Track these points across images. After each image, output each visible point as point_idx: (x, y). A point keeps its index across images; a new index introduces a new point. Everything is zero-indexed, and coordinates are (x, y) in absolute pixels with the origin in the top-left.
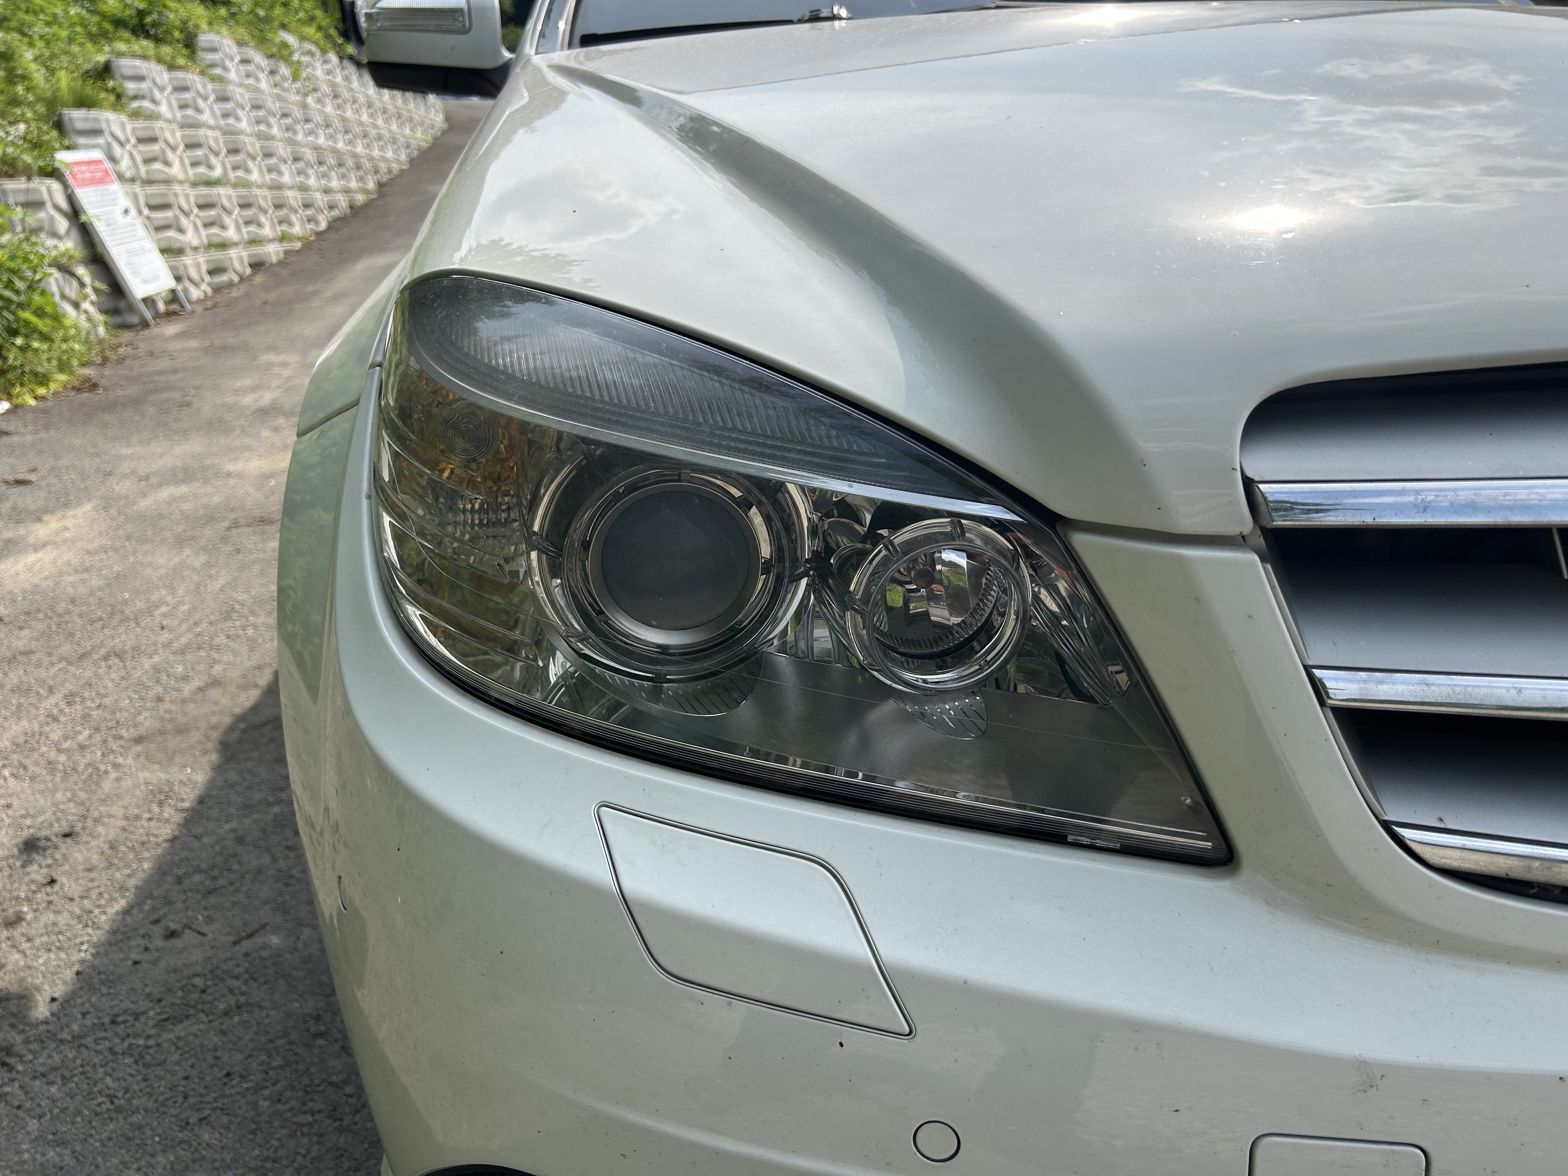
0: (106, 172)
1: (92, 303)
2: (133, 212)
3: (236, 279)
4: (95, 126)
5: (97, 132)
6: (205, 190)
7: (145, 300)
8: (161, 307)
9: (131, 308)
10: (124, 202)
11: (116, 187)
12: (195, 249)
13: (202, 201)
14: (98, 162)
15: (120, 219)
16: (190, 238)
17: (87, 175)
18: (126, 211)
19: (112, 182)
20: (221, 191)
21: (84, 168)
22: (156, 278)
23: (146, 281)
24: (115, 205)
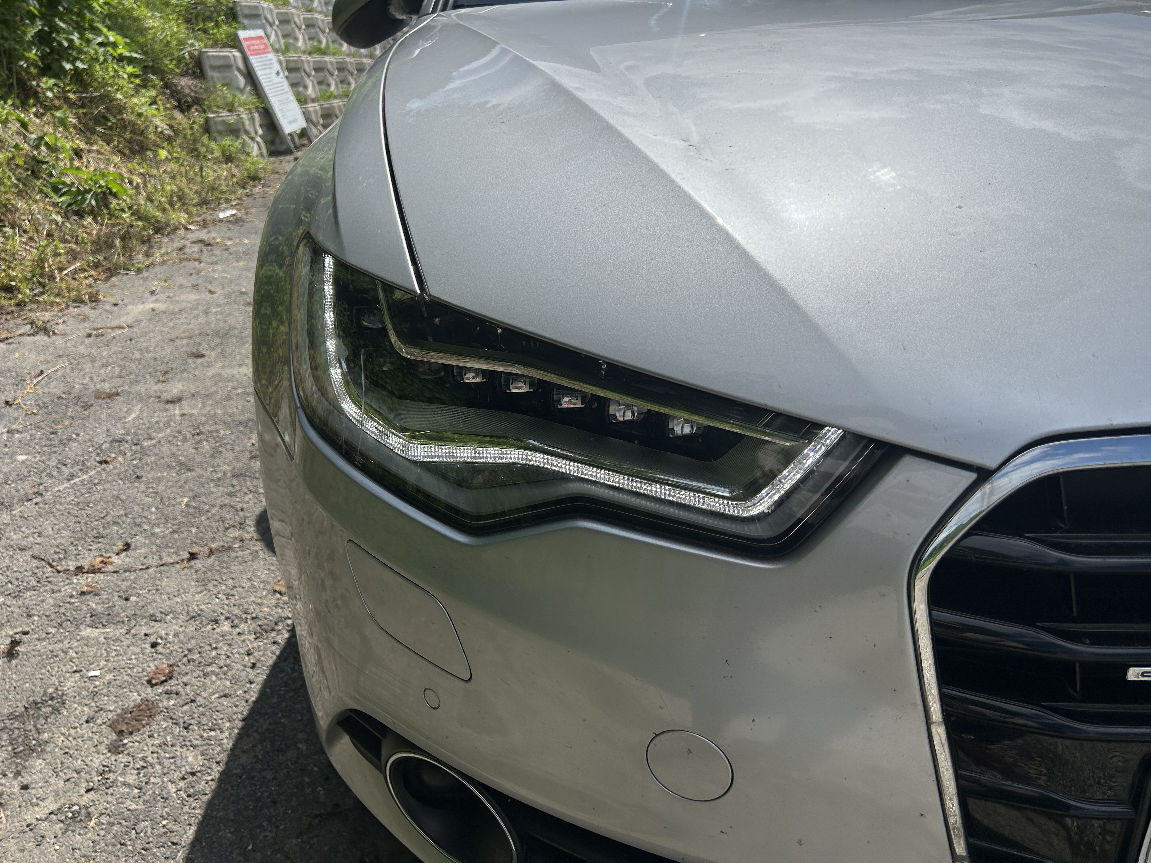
0: (265, 44)
1: (260, 136)
2: (281, 75)
4: (256, 12)
5: (256, 16)
6: (317, 58)
7: (289, 135)
8: (296, 138)
9: (282, 140)
10: (277, 67)
11: (270, 55)
12: (314, 100)
13: (316, 66)
14: (260, 38)
15: (276, 79)
16: (311, 92)
17: (256, 47)
18: (278, 73)
19: (269, 51)
21: (253, 42)
22: (295, 120)
23: (290, 123)
24: (271, 68)
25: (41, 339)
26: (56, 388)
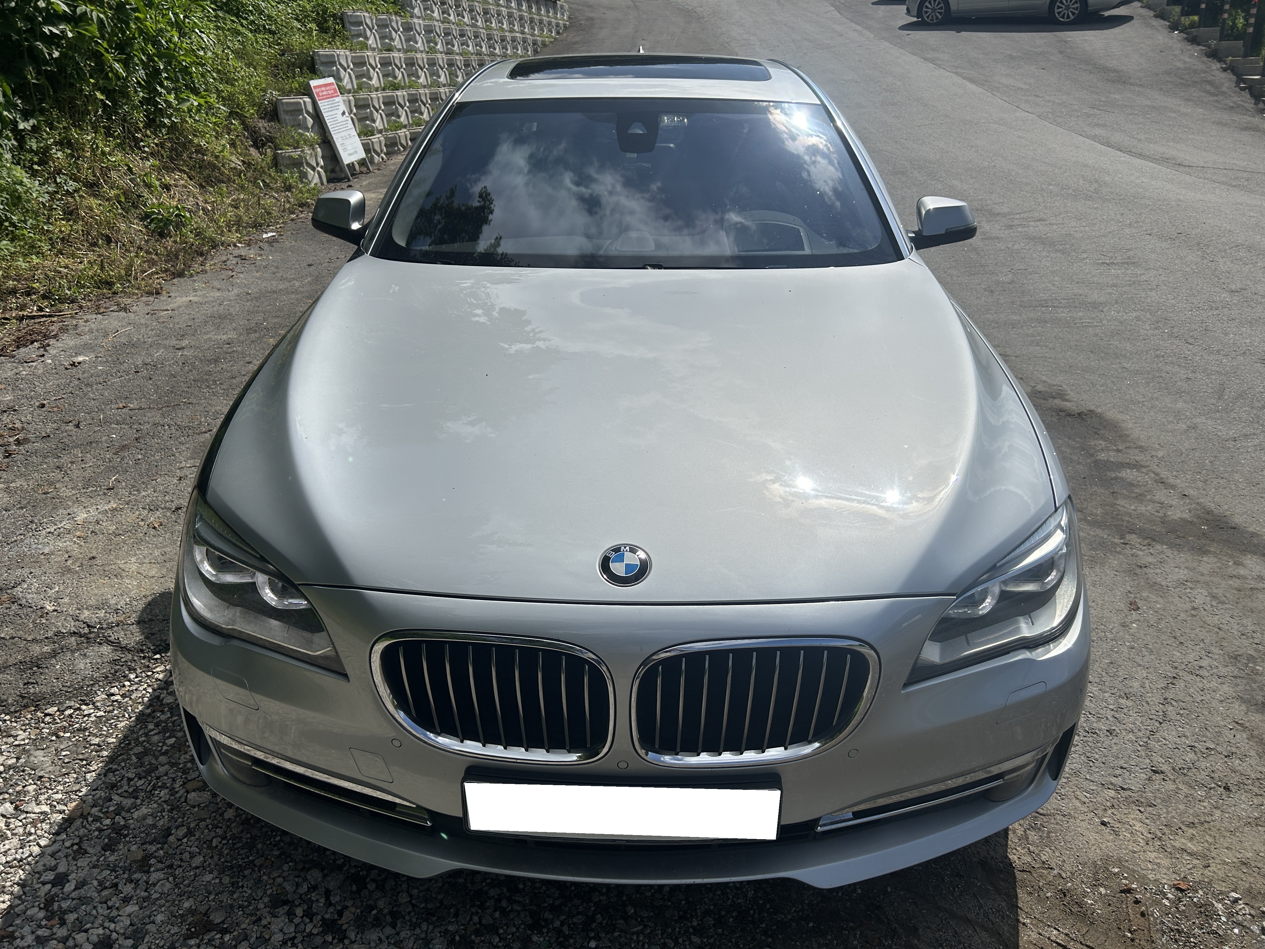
0: (335, 90)
1: (322, 167)
2: (347, 114)
3: (402, 149)
4: (332, 60)
5: (333, 63)
6: (389, 93)
7: (348, 165)
8: (357, 167)
9: (342, 169)
10: (343, 107)
11: (339, 99)
12: (380, 132)
13: (387, 101)
14: (331, 84)
15: (340, 118)
16: (378, 124)
17: (325, 93)
18: (344, 113)
19: (338, 96)
20: (399, 93)
21: (323, 89)
22: (356, 152)
23: (350, 155)
24: (338, 109)
25: (122, 314)
26: (124, 340)
